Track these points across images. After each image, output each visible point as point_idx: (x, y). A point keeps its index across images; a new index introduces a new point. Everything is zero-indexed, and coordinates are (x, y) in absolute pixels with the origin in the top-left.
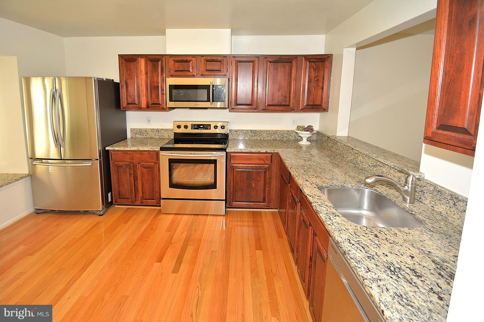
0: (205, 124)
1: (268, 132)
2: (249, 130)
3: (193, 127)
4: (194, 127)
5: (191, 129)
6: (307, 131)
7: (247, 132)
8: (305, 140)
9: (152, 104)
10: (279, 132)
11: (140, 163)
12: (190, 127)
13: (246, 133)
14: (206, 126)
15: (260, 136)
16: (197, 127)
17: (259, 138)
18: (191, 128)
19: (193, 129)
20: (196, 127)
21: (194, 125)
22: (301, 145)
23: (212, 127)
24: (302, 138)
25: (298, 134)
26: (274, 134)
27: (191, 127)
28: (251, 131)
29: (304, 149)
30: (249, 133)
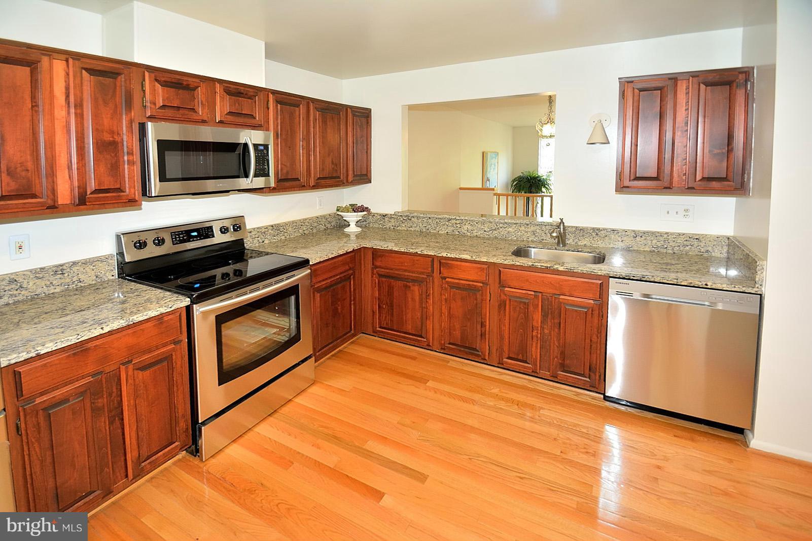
0: (202, 228)
1: (295, 224)
2: (270, 226)
3: (176, 238)
4: (179, 237)
5: (174, 244)
6: (361, 212)
7: (266, 230)
8: (353, 225)
9: (97, 191)
10: (308, 220)
11: (131, 361)
12: (168, 241)
13: (264, 232)
14: (205, 232)
15: (285, 233)
16: (184, 236)
17: (283, 238)
18: (173, 241)
19: (177, 244)
20: (182, 237)
21: (177, 235)
22: (349, 233)
23: (216, 231)
24: (349, 222)
25: (343, 217)
26: (302, 225)
27: (172, 239)
28: (272, 226)
29: (353, 237)
30: (270, 231)
